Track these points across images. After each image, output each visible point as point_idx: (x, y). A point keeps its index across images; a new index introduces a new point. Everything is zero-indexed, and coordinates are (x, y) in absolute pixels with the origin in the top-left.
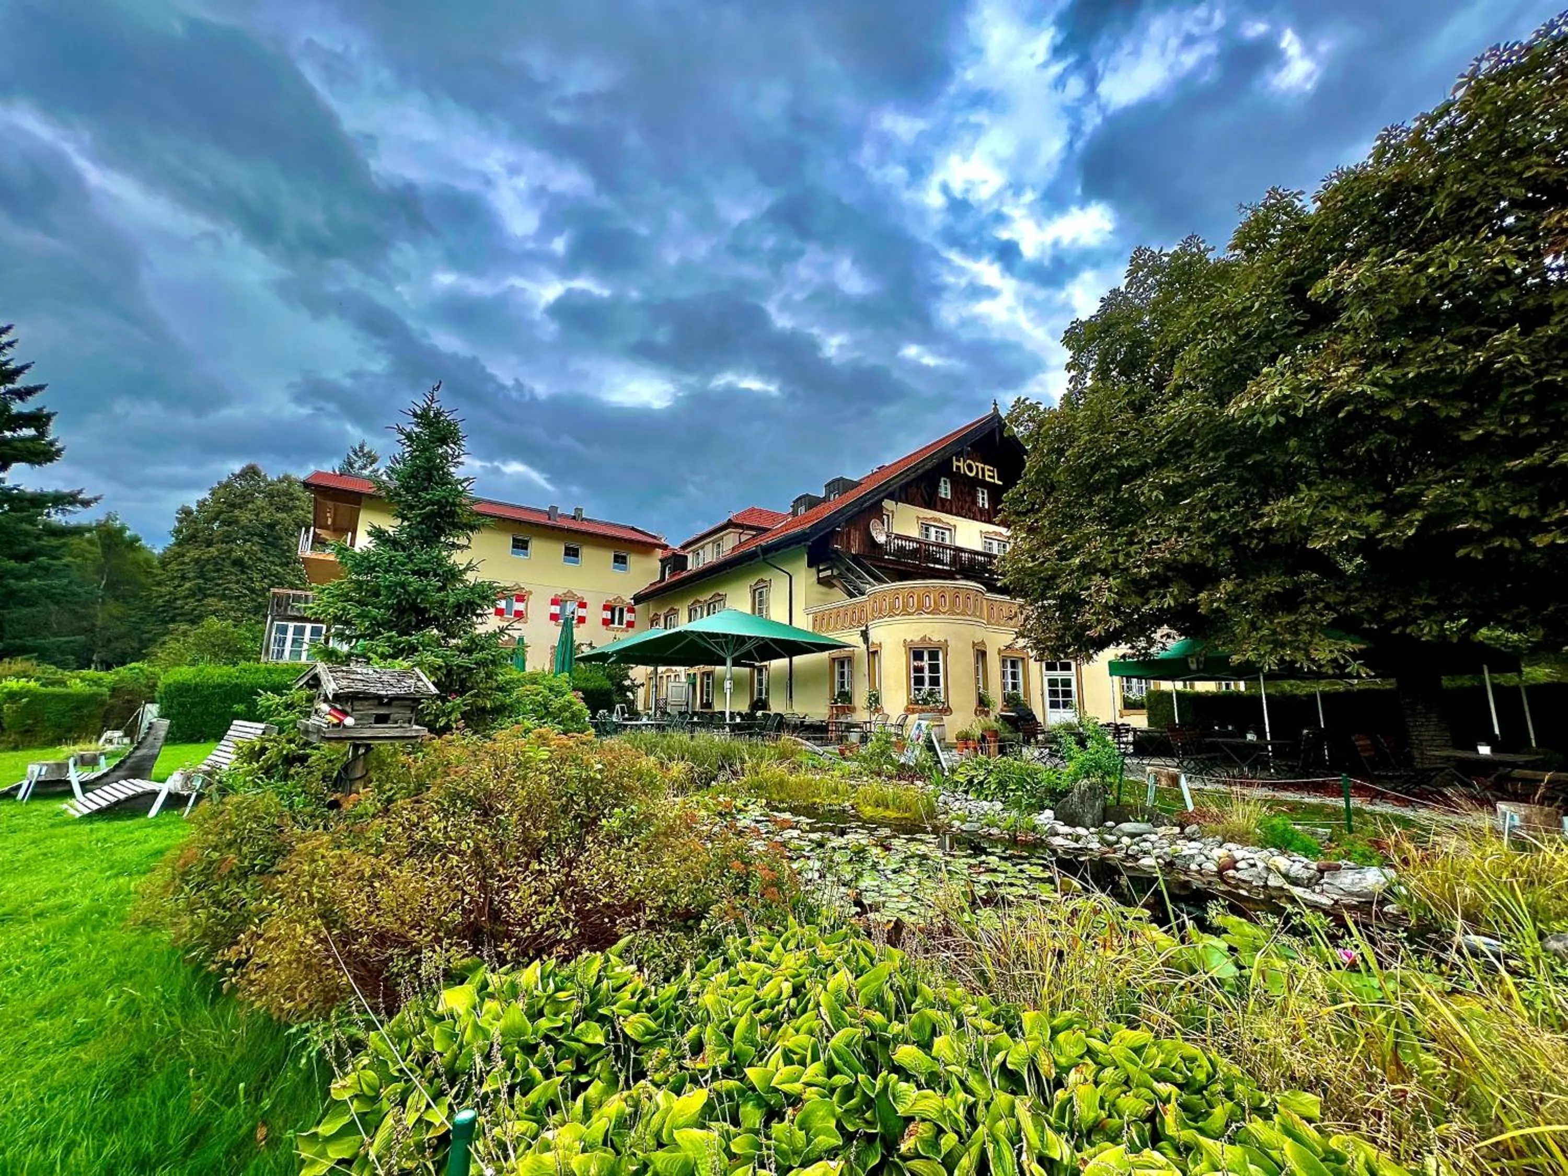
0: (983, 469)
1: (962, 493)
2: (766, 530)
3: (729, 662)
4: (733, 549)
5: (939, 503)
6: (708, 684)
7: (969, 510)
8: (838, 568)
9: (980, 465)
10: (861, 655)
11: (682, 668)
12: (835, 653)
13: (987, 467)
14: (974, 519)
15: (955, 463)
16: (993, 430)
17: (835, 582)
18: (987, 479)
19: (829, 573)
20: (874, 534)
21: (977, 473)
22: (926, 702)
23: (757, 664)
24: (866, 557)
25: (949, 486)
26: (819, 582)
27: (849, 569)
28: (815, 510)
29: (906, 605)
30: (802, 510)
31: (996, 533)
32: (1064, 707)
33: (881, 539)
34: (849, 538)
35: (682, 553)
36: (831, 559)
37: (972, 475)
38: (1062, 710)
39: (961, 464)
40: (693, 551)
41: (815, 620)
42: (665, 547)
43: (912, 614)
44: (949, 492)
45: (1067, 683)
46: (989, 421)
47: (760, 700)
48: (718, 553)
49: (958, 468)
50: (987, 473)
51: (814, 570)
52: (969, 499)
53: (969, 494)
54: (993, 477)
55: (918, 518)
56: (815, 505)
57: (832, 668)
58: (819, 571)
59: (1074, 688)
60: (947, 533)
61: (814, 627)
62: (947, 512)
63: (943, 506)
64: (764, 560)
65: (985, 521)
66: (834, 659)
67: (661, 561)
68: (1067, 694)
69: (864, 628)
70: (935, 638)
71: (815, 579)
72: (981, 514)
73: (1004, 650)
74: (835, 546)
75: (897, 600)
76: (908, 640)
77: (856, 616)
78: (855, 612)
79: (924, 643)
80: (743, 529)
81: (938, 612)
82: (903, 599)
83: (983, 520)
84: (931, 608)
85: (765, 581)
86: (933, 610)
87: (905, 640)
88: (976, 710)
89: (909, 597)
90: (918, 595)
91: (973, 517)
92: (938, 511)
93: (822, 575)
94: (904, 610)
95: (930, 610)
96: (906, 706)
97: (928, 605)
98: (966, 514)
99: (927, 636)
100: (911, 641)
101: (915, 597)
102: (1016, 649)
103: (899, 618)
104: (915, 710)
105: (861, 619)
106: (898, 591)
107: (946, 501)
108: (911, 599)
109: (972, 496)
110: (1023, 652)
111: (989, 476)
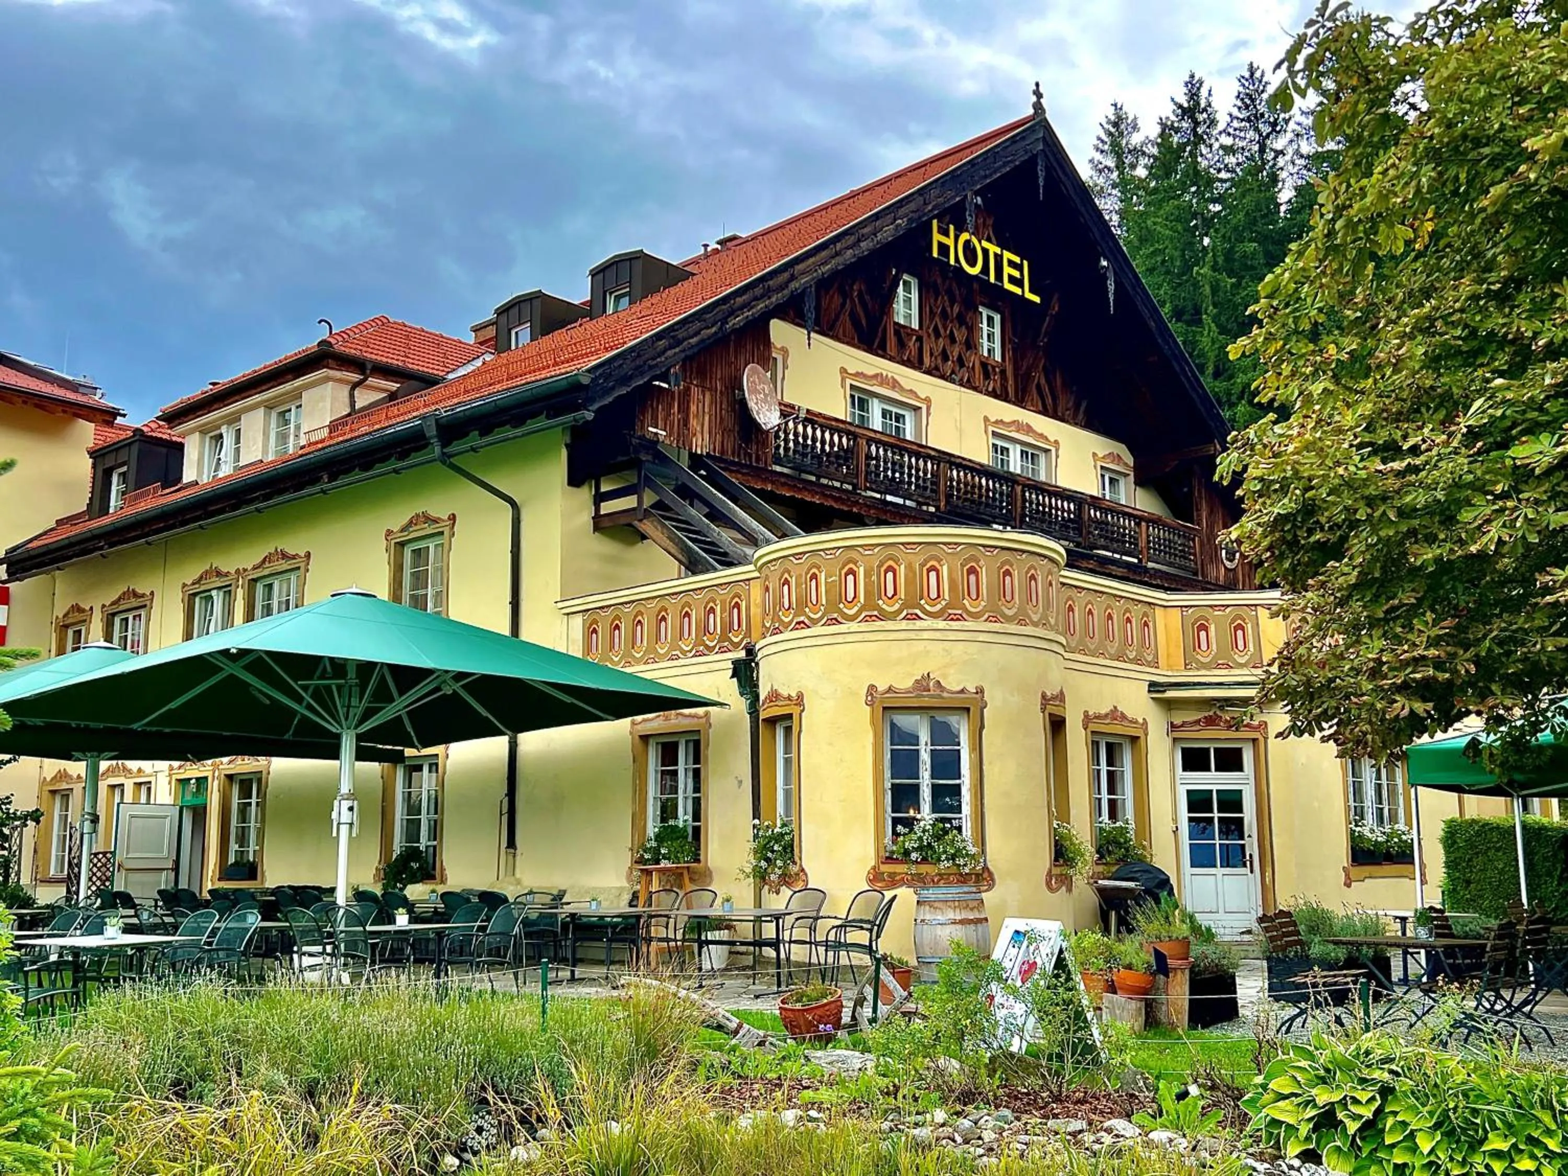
0: (999, 258)
1: (944, 315)
2: (429, 382)
3: (348, 746)
4: (333, 427)
5: (892, 341)
6: (244, 810)
7: (961, 362)
8: (656, 489)
9: (993, 249)
10: (730, 725)
11: (162, 765)
12: (652, 722)
13: (1007, 255)
14: (969, 385)
15: (937, 237)
16: (1031, 162)
17: (647, 527)
18: (1008, 286)
19: (629, 502)
20: (752, 404)
21: (985, 270)
22: (927, 853)
23: (409, 752)
24: (729, 466)
25: (915, 296)
26: (597, 528)
27: (688, 493)
28: (560, 337)
29: (875, 592)
30: (522, 335)
31: (1017, 425)
32: (1227, 863)
33: (769, 418)
34: (684, 410)
35: (166, 433)
36: (635, 464)
37: (974, 271)
38: (1219, 871)
39: (950, 242)
40: (203, 431)
41: (591, 631)
42: (107, 416)
43: (892, 616)
44: (915, 311)
45: (1232, 801)
46: (1022, 137)
47: (411, 854)
48: (283, 438)
49: (944, 249)
50: (1007, 270)
51: (585, 494)
52: (960, 335)
53: (961, 320)
54: (1018, 282)
55: (843, 371)
56: (562, 324)
57: (639, 761)
58: (599, 498)
59: (1249, 813)
60: (909, 416)
61: (588, 648)
62: (907, 363)
63: (902, 345)
64: (445, 459)
65: (994, 395)
66: (645, 738)
67: (93, 454)
68: (1234, 828)
69: (742, 654)
70: (953, 683)
71: (586, 517)
72: (987, 376)
73: (1096, 717)
74: (651, 429)
75: (850, 578)
76: (882, 687)
77: (716, 622)
78: (712, 610)
79: (924, 696)
80: (363, 372)
81: (960, 612)
82: (867, 575)
83: (990, 389)
84: (944, 603)
85: (436, 521)
86: (948, 606)
87: (872, 687)
88: (1050, 875)
89: (883, 569)
90: (909, 567)
91: (968, 380)
92: (891, 359)
93: (607, 507)
94: (869, 604)
95: (939, 607)
96: (874, 868)
97: (934, 595)
98: (953, 372)
99: (932, 676)
100: (890, 690)
101: (902, 571)
102: (1122, 713)
103: (854, 626)
104: (898, 878)
105: (731, 628)
106: (853, 554)
107: (908, 335)
108: (890, 575)
109: (967, 328)
110: (1136, 722)
111: (1012, 280)
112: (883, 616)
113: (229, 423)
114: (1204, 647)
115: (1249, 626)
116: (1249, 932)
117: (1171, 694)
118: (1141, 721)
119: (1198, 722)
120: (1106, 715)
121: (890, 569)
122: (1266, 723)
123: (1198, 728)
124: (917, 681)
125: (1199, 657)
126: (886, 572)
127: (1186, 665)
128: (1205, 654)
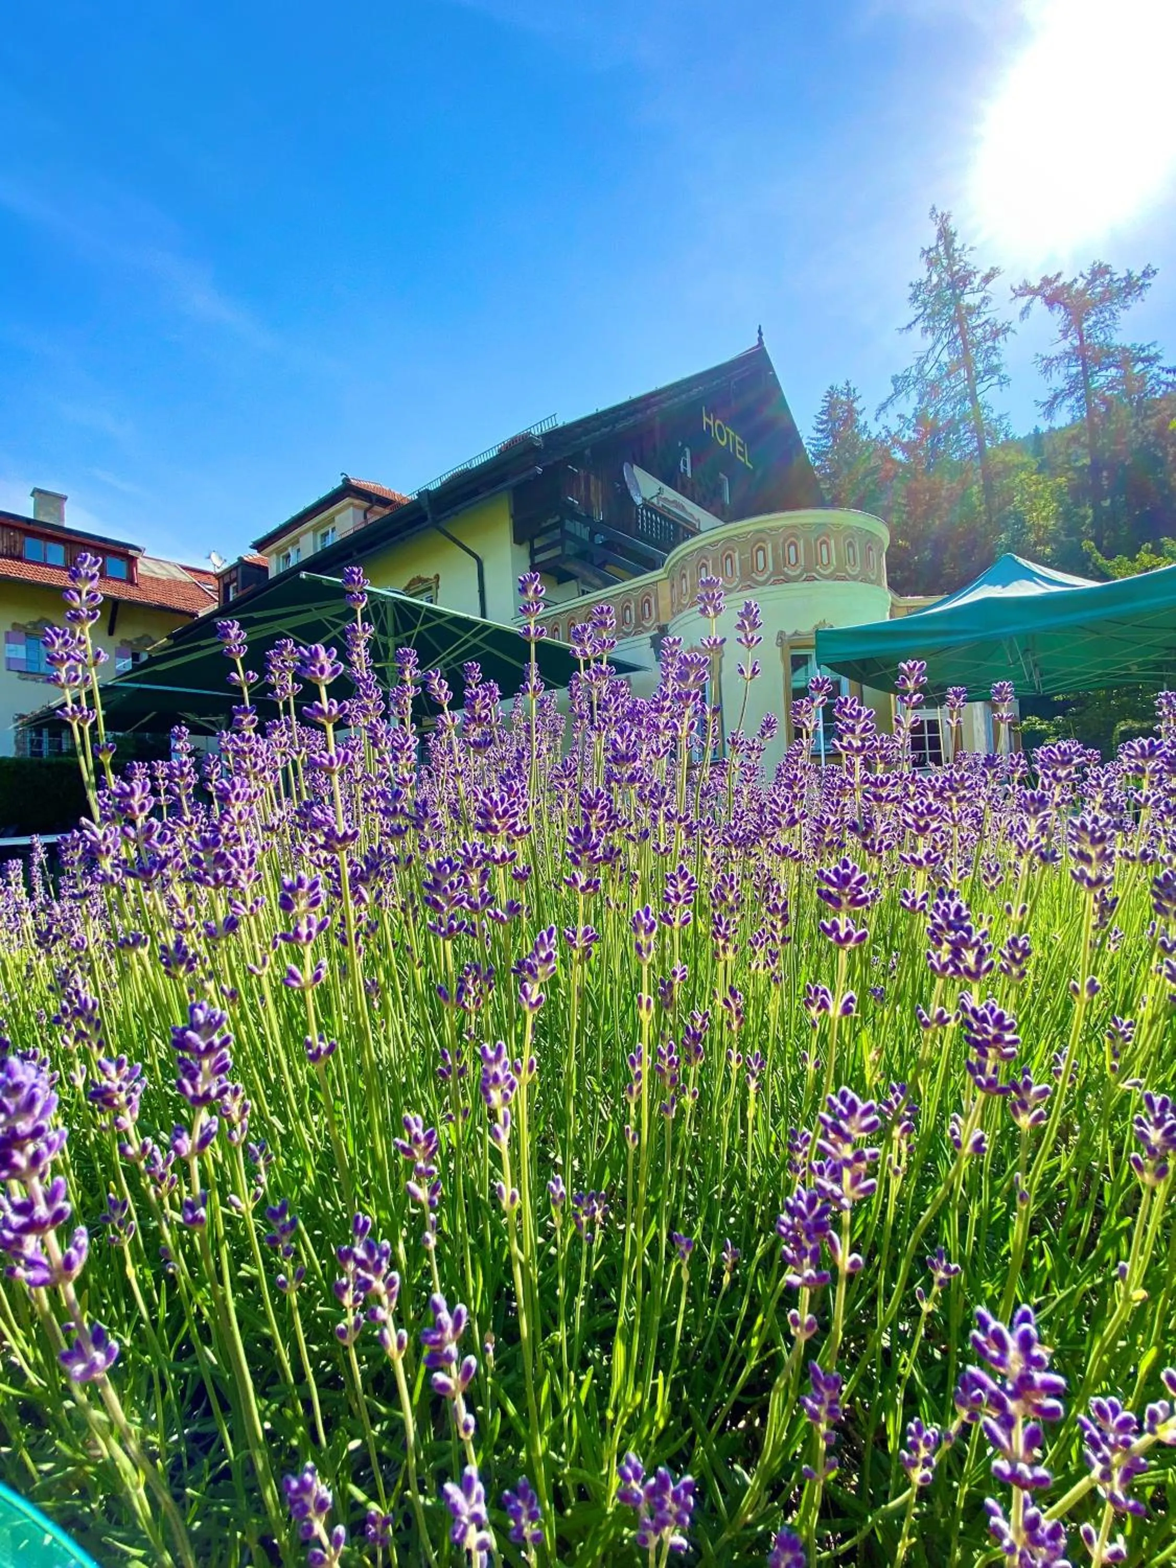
0: (734, 440)
9: (731, 432)
13: (737, 438)
15: (705, 419)
18: (738, 456)
20: (630, 485)
21: (728, 443)
26: (535, 571)
29: (781, 562)
33: (638, 499)
37: (722, 443)
39: (711, 422)
40: (278, 552)
43: (794, 579)
48: (325, 539)
49: (708, 427)
50: (738, 447)
51: (524, 550)
54: (743, 455)
58: (534, 552)
64: (435, 524)
69: (655, 632)
71: (526, 565)
74: (569, 498)
75: (761, 553)
76: (789, 632)
77: (631, 615)
78: (628, 608)
80: (370, 501)
82: (774, 549)
85: (426, 580)
87: (781, 634)
89: (786, 545)
90: (807, 542)
93: (540, 558)
94: (777, 571)
97: (825, 562)
99: (827, 623)
100: (796, 633)
101: (801, 544)
103: (766, 589)
105: (644, 618)
106: (763, 536)
108: (792, 548)
111: (740, 453)
112: (788, 580)
113: (293, 544)
121: (793, 543)
124: (816, 626)
126: (789, 546)
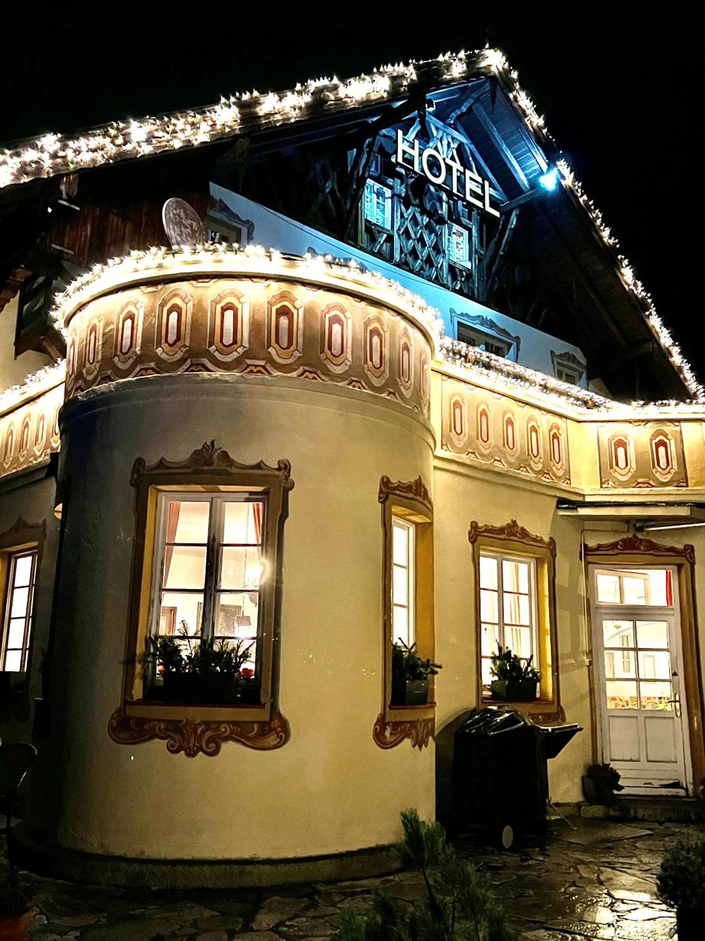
0: (461, 175)
1: (415, 222)
7: (429, 262)
9: (456, 166)
13: (469, 174)
14: (437, 281)
15: (402, 147)
18: (470, 198)
21: (449, 181)
25: (388, 204)
29: (154, 338)
31: (482, 320)
37: (439, 181)
39: (415, 153)
43: (172, 368)
44: (387, 214)
49: (409, 158)
50: (470, 186)
52: (430, 240)
54: (480, 197)
58: (21, 325)
62: (378, 255)
70: (246, 455)
72: (454, 279)
73: (487, 531)
74: (54, 246)
75: (128, 323)
76: (152, 461)
79: (203, 472)
81: (262, 363)
83: (457, 288)
84: (240, 350)
86: (247, 355)
87: (140, 462)
88: (382, 722)
89: (165, 310)
90: (199, 305)
91: (437, 277)
92: (361, 249)
94: (146, 354)
95: (235, 355)
96: (118, 711)
98: (422, 268)
99: (216, 446)
100: (160, 464)
101: (189, 310)
102: (523, 529)
104: (147, 727)
107: (379, 232)
109: (436, 235)
110: (541, 541)
111: (474, 194)
112: (161, 369)
114: (622, 463)
115: (673, 442)
116: (676, 785)
117: (583, 512)
118: (546, 539)
119: (614, 546)
120: (501, 530)
121: (175, 308)
122: (692, 547)
123: (616, 551)
124: (196, 452)
125: (616, 475)
126: (169, 313)
127: (602, 483)
128: (624, 472)
